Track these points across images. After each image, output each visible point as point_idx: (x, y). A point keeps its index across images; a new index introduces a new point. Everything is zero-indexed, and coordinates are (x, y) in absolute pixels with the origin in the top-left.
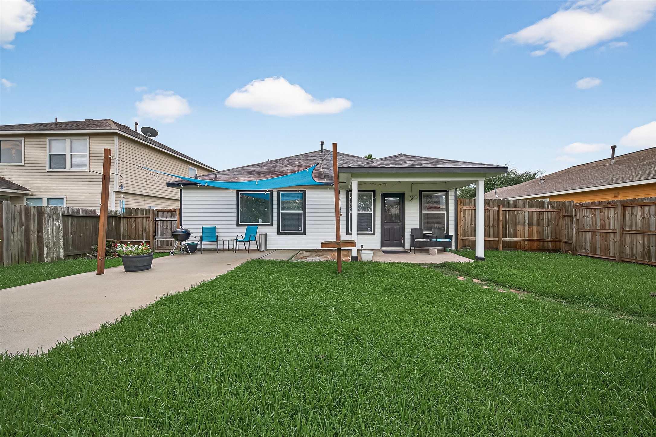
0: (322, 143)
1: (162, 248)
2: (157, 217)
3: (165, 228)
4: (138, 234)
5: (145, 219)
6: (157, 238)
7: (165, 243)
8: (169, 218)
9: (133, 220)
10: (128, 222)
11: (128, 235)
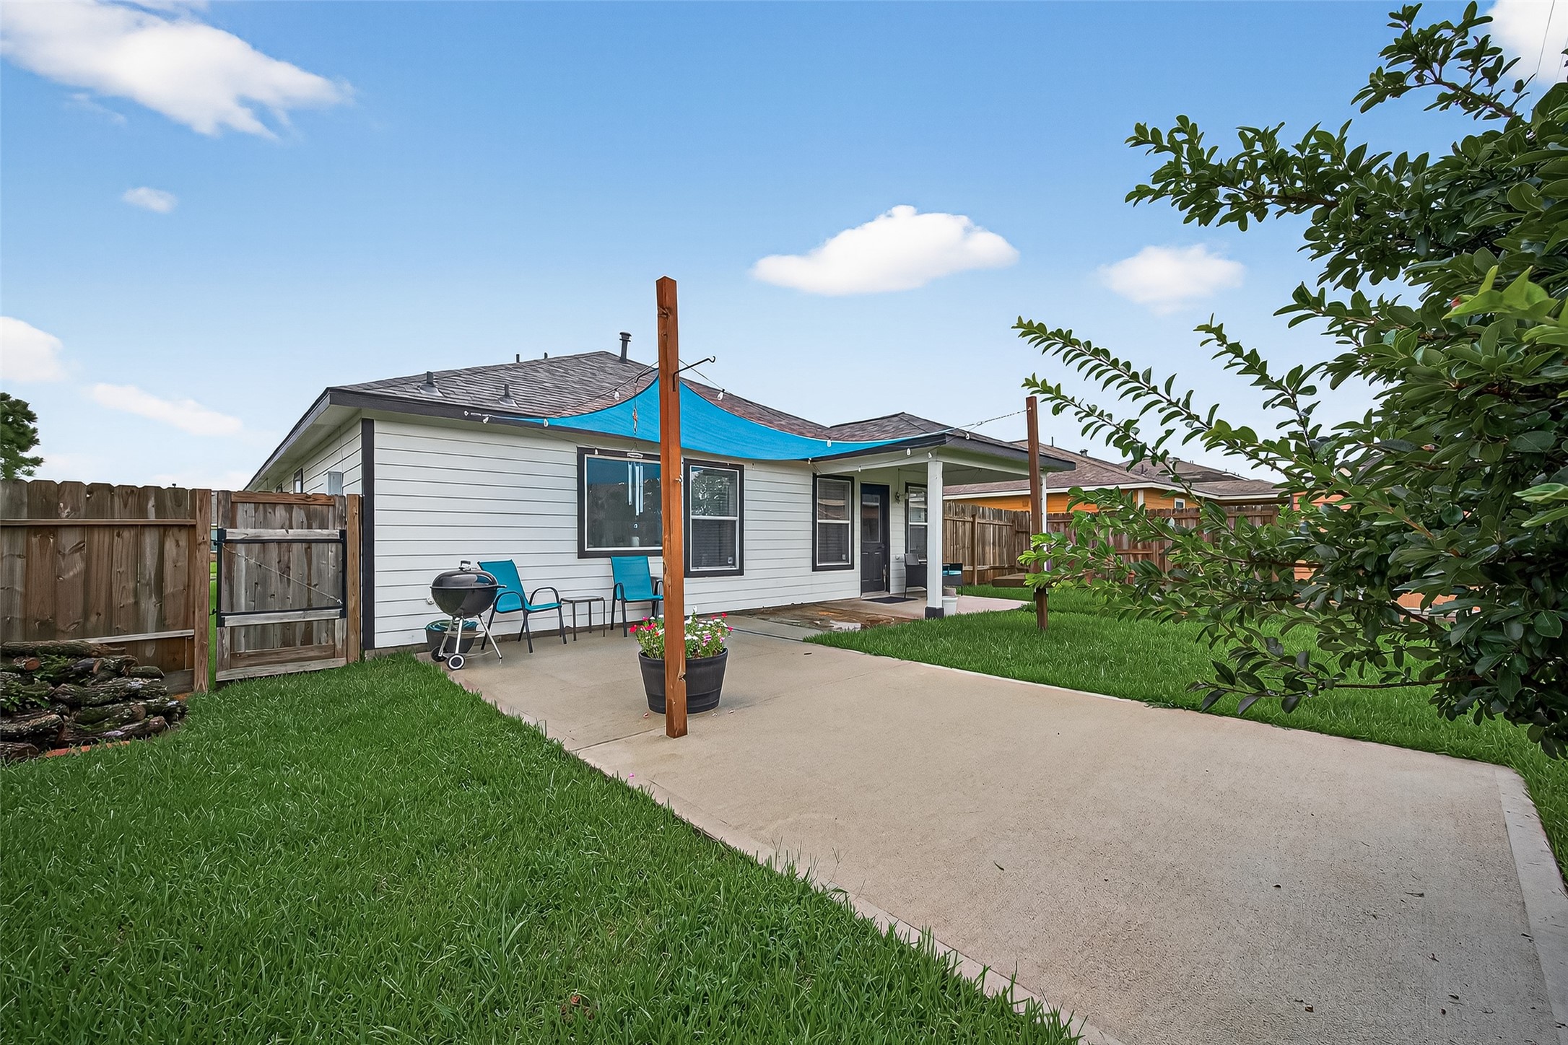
0: (625, 338)
1: (258, 658)
2: (233, 526)
3: (275, 569)
4: (102, 609)
5: (150, 539)
6: (230, 621)
7: (275, 637)
8: (294, 533)
9: (69, 540)
10: (36, 551)
11: (25, 621)
